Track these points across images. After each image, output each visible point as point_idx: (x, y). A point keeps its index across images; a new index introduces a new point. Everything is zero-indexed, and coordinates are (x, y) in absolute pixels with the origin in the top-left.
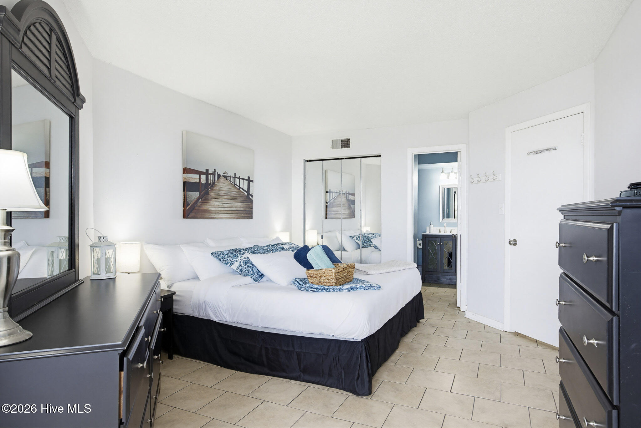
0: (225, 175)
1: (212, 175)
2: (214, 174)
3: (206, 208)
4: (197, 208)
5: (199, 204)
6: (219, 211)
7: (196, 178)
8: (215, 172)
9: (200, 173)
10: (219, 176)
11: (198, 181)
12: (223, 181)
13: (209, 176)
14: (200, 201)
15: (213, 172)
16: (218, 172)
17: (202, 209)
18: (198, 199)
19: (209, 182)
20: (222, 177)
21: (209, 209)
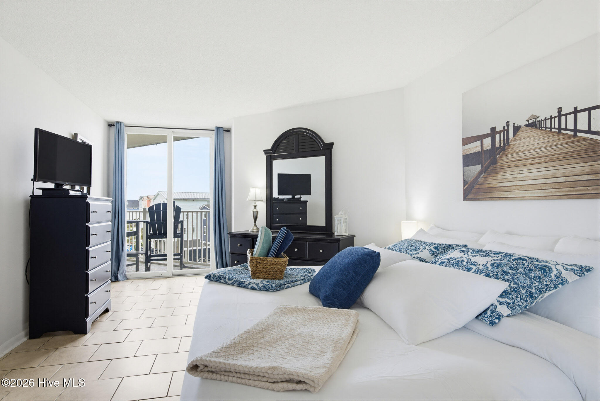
0: (531, 121)
1: (502, 134)
2: (506, 131)
3: (492, 185)
4: (477, 187)
5: (481, 180)
6: (518, 187)
7: (476, 147)
8: (508, 126)
9: (481, 138)
10: (517, 129)
11: (479, 149)
12: (528, 134)
13: (498, 136)
14: (482, 176)
15: (504, 127)
16: (514, 124)
17: (487, 186)
18: (480, 173)
19: (498, 145)
20: (524, 128)
21: (498, 186)
